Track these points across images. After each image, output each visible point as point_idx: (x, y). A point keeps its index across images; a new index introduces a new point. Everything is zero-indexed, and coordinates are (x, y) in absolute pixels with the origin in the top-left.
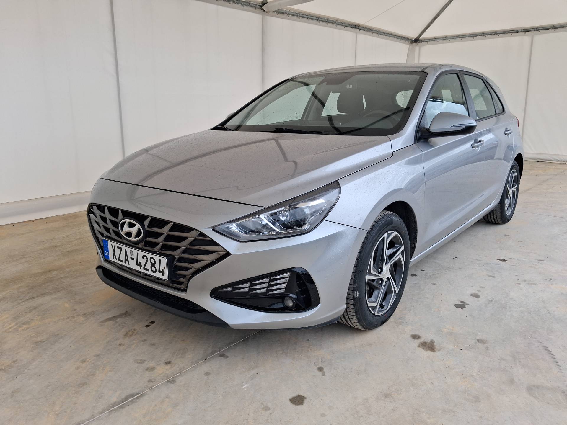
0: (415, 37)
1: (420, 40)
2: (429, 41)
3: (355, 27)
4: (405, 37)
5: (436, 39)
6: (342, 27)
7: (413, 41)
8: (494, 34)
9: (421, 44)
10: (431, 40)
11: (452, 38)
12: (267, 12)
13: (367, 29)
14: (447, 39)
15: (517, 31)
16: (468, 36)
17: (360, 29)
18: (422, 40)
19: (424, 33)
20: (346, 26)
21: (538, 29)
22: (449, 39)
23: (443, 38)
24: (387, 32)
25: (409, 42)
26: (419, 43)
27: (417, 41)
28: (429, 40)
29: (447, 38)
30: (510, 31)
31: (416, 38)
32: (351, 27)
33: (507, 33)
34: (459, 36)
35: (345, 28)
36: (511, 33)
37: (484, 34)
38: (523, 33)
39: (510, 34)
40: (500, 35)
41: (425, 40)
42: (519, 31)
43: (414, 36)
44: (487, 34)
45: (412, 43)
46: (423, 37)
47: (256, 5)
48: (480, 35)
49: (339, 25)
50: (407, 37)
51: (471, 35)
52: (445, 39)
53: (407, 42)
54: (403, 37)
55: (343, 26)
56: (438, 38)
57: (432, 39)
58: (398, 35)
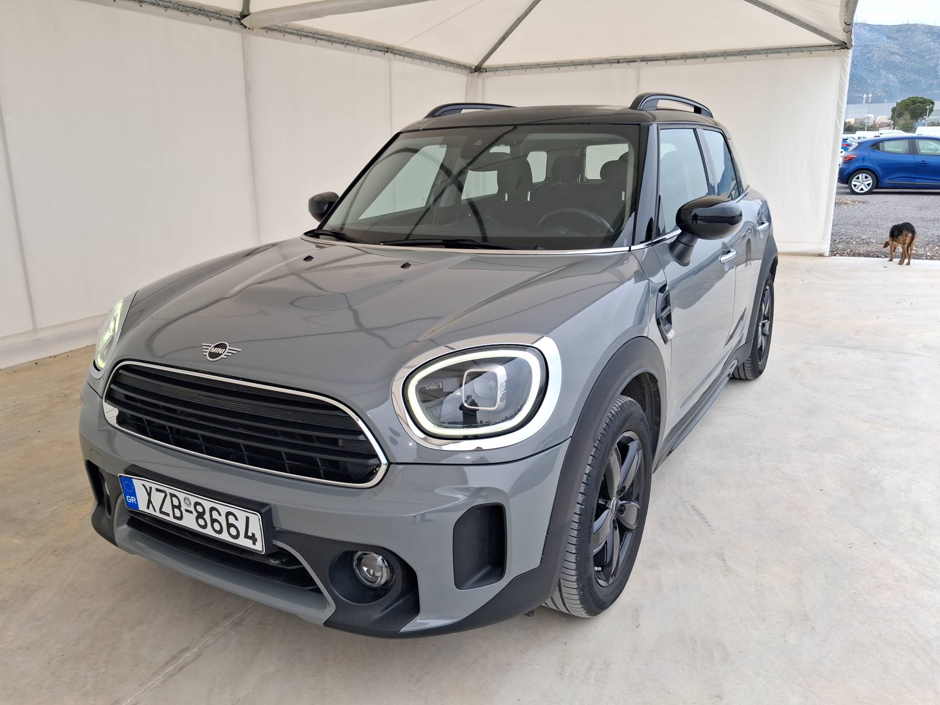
0: (476, 65)
1: (483, 69)
2: (497, 71)
3: (387, 50)
4: (461, 64)
5: (506, 67)
6: (369, 51)
7: (474, 71)
8: (586, 64)
9: (484, 74)
10: (499, 69)
11: (528, 67)
12: (249, 29)
13: (406, 52)
14: (523, 69)
15: (618, 62)
16: (551, 65)
17: (395, 54)
18: (486, 69)
19: (488, 58)
20: (374, 50)
21: (645, 59)
22: (525, 69)
23: (516, 67)
24: (434, 58)
25: (468, 72)
26: (482, 72)
27: (478, 69)
28: (496, 69)
29: (523, 67)
30: (609, 60)
31: (478, 65)
32: (381, 51)
33: (605, 63)
34: (539, 65)
35: (371, 52)
36: (610, 64)
37: (574, 64)
38: (626, 64)
39: (608, 65)
40: (596, 66)
41: (490, 68)
42: (620, 60)
43: (474, 62)
44: (577, 64)
45: (471, 73)
46: (487, 64)
47: (231, 17)
48: (568, 64)
49: (362, 47)
50: (463, 64)
51: (556, 64)
52: (518, 68)
53: (464, 71)
54: (459, 63)
55: (368, 49)
56: (509, 67)
57: (501, 68)
58: (451, 61)
